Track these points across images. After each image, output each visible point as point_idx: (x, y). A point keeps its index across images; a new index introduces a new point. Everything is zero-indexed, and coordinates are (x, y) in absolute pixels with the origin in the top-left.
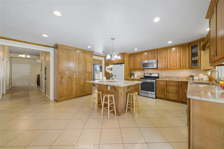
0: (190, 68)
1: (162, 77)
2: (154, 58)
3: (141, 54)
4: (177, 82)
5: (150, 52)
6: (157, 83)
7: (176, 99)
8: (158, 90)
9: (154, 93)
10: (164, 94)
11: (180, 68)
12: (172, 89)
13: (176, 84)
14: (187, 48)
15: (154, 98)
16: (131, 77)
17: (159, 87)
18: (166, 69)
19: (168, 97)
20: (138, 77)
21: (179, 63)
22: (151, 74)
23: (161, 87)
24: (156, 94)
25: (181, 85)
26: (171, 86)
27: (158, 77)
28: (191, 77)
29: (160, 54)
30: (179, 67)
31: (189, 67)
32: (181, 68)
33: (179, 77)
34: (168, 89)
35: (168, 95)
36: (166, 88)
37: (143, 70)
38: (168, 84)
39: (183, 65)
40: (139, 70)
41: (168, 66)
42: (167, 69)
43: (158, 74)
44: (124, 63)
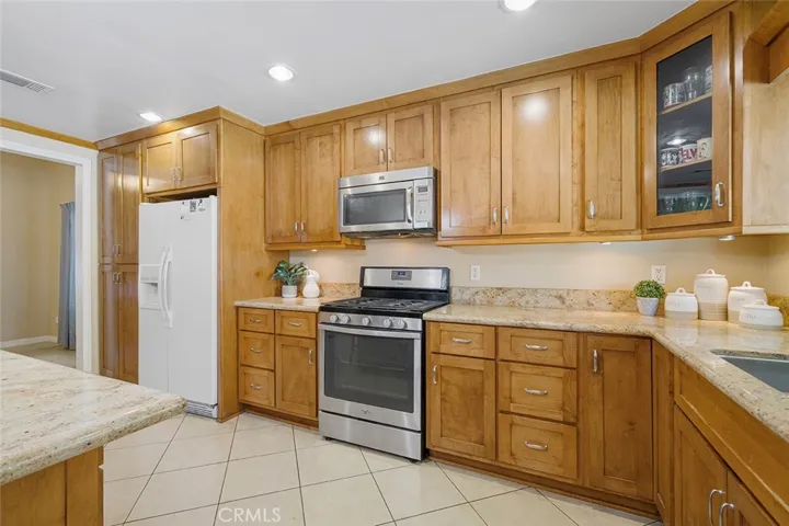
0: (646, 229)
1: (466, 296)
2: (419, 158)
3: (336, 130)
4: (571, 338)
5: (392, 117)
6: (430, 347)
7: (560, 471)
8: (438, 398)
9: (412, 419)
10: (480, 425)
11: (582, 228)
12: (538, 392)
13: (562, 352)
14: (629, 79)
15: (414, 461)
16: (279, 293)
17: (445, 374)
18: (491, 235)
19: (504, 457)
20: (327, 291)
21: (577, 188)
22: (401, 272)
23: (456, 377)
24: (423, 432)
25: (600, 358)
26: (529, 369)
27: (442, 297)
28: (649, 294)
29: (452, 130)
30: (577, 224)
31: (640, 225)
32: (589, 227)
33: (568, 291)
34: (504, 392)
35: (503, 440)
36: (490, 386)
37: (348, 247)
38: (504, 353)
39: (598, 207)
40: (328, 241)
41: (506, 215)
42: (500, 235)
43: (447, 271)
44: (214, 192)
